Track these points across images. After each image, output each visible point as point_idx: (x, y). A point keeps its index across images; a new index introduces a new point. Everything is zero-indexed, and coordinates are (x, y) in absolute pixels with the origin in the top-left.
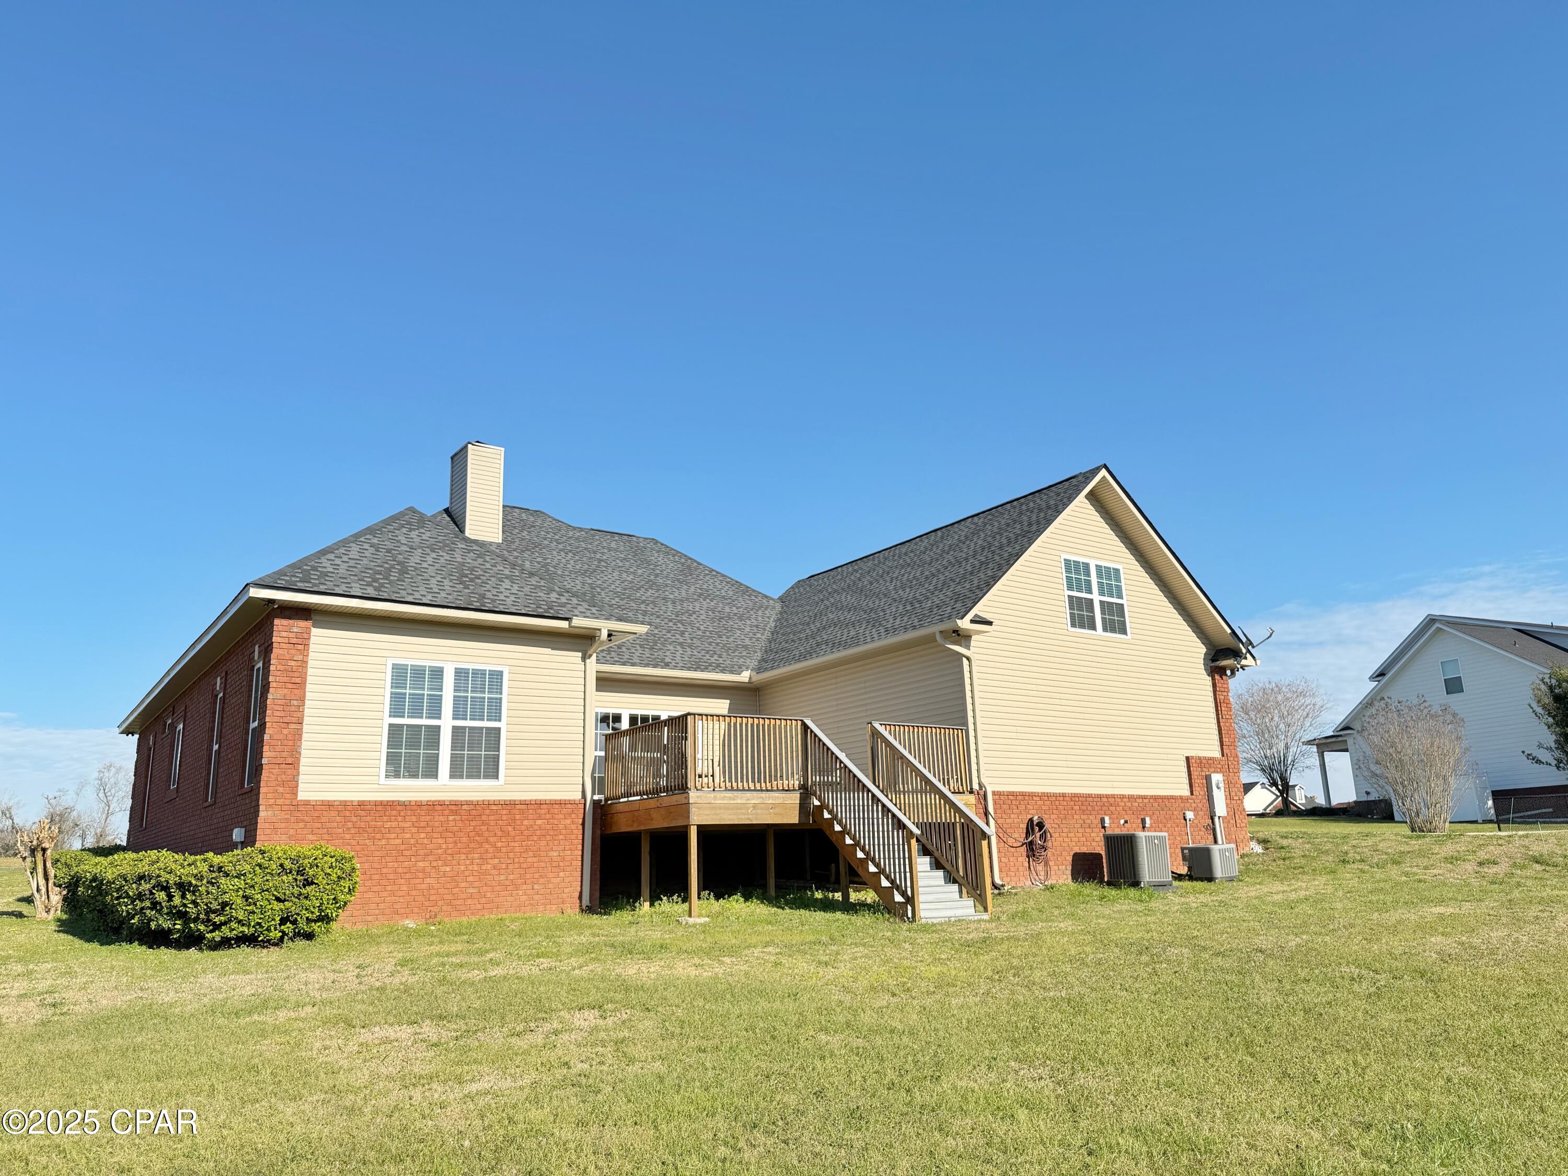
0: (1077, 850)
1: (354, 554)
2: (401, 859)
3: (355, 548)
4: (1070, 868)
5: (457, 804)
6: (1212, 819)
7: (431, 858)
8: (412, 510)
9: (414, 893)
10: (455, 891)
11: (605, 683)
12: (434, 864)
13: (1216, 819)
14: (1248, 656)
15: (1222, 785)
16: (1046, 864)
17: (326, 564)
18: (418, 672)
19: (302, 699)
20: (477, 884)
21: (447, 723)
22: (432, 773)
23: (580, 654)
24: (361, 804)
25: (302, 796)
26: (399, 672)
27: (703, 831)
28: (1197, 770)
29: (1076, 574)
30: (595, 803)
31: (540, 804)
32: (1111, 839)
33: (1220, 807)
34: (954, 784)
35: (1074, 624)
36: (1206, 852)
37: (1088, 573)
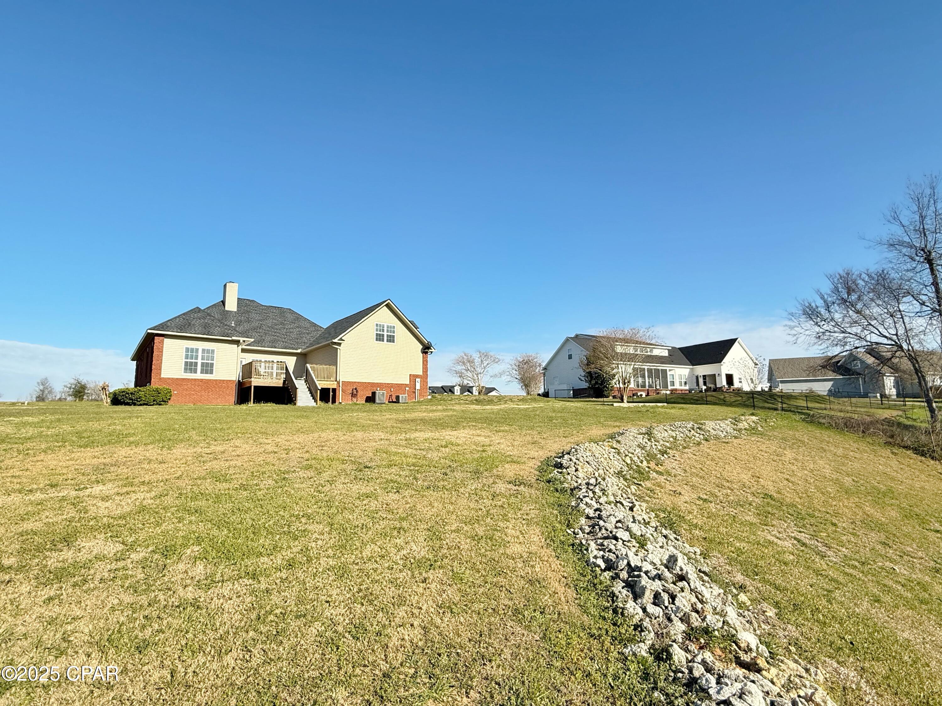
0: (366, 395)
1: (177, 321)
2: (187, 391)
3: (178, 319)
5: (202, 380)
7: (195, 391)
8: (198, 308)
9: (191, 399)
10: (201, 399)
11: (243, 351)
13: (416, 390)
14: (433, 349)
15: (419, 382)
17: (169, 324)
18: (193, 349)
19: (162, 355)
20: (207, 397)
21: (199, 361)
22: (195, 372)
23: (237, 345)
24: (177, 379)
25: (162, 376)
26: (187, 349)
27: (255, 387)
28: (413, 377)
29: (380, 327)
30: (239, 381)
31: (224, 381)
32: (372, 393)
33: (418, 386)
34: (332, 379)
35: (377, 340)
36: (399, 396)
37: (383, 327)
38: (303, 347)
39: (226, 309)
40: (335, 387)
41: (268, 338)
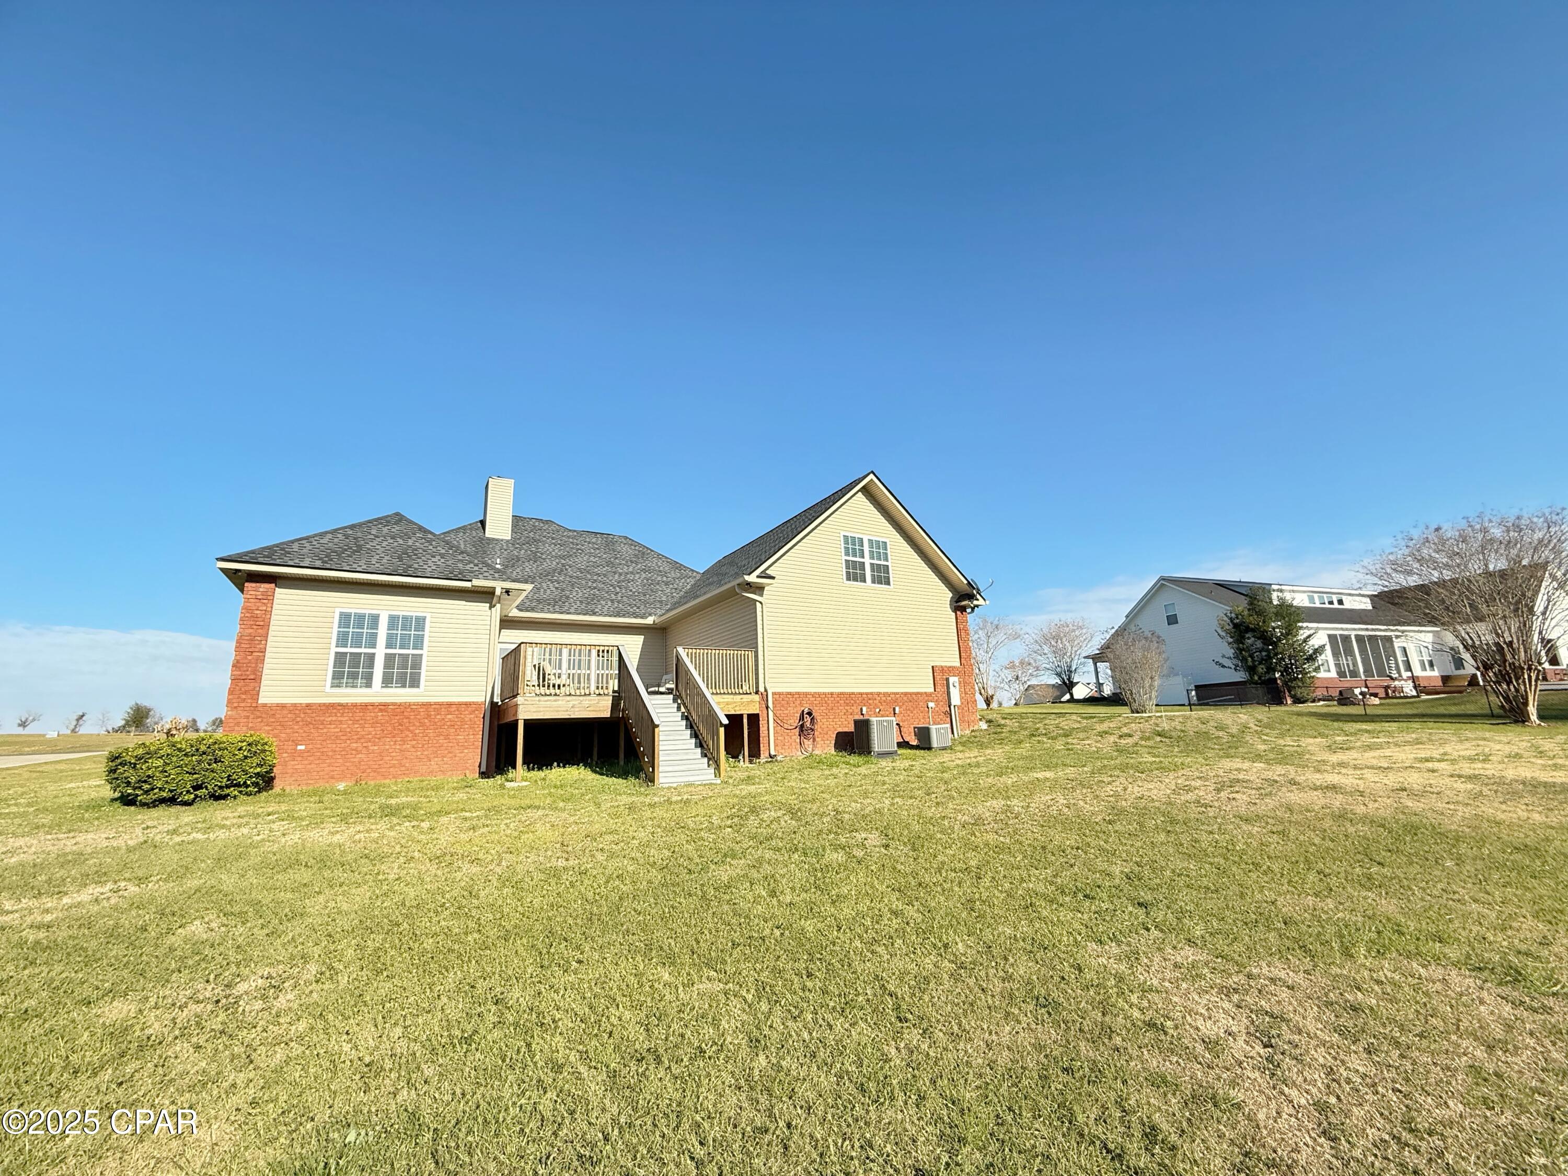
0: (840, 730)
2: (338, 741)
4: (833, 742)
5: (386, 705)
6: (950, 707)
7: (362, 741)
8: (397, 514)
9: (348, 764)
10: (381, 762)
11: (507, 623)
12: (365, 745)
13: (952, 707)
14: (978, 597)
15: (957, 685)
16: (814, 740)
18: (360, 618)
19: (266, 637)
20: (398, 758)
21: (380, 652)
22: (367, 683)
23: (488, 605)
24: (308, 705)
25: (262, 700)
26: (345, 619)
28: (940, 675)
29: (853, 545)
30: (493, 704)
31: (450, 704)
32: (857, 723)
33: (956, 700)
34: (746, 688)
35: (848, 579)
36: (927, 730)
37: (862, 545)
38: (659, 612)
39: (487, 535)
40: (754, 710)
41: (577, 594)
